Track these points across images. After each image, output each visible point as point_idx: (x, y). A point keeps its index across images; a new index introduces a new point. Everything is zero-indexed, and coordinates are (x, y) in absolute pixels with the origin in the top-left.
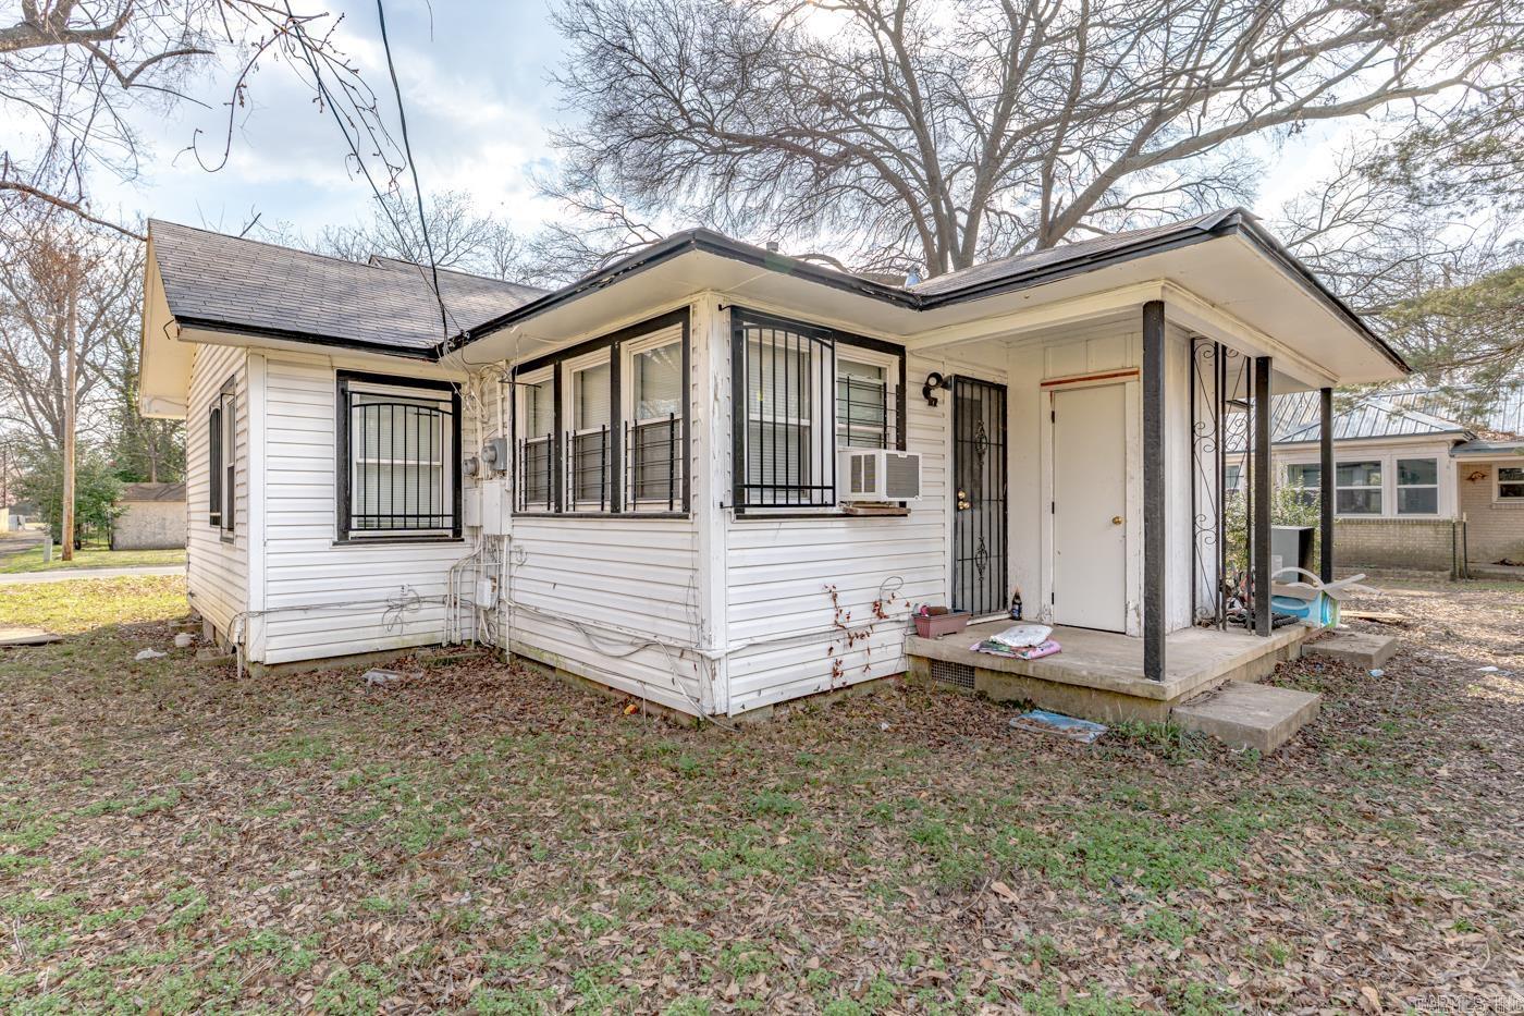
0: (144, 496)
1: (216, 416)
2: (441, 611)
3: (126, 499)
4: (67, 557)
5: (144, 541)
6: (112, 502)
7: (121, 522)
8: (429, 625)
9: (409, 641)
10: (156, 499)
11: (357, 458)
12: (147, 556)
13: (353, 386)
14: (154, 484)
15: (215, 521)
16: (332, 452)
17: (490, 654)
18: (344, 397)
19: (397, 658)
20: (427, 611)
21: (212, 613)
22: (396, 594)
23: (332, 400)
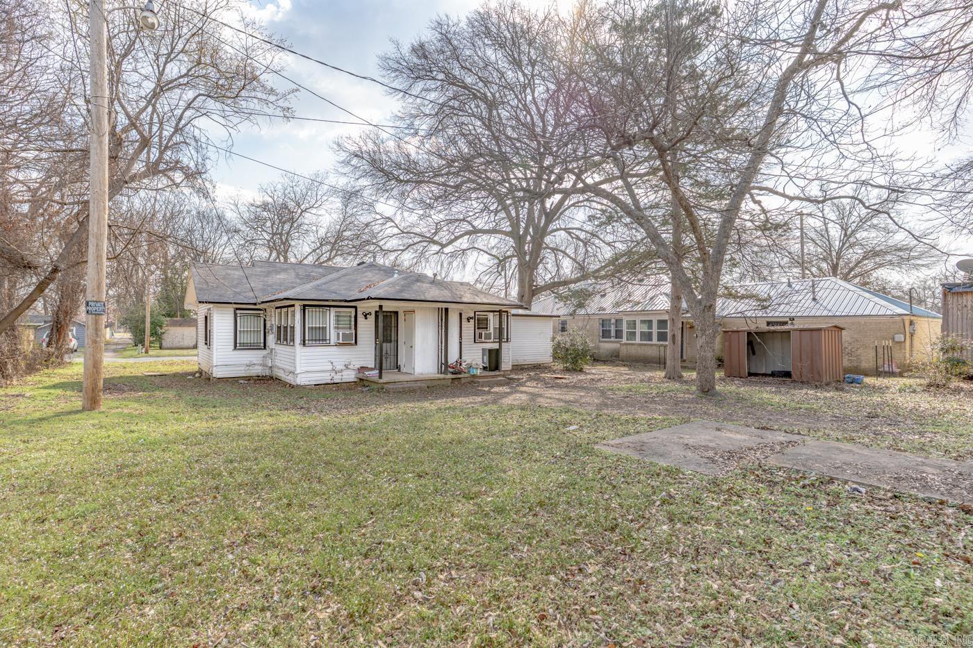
0: (175, 324)
1: (206, 317)
2: (260, 367)
3: (167, 325)
4: (147, 352)
5: (175, 345)
6: (161, 327)
7: (164, 336)
8: (257, 371)
9: (252, 375)
10: (180, 326)
11: (238, 329)
12: (178, 352)
13: (238, 312)
14: (179, 318)
15: (206, 344)
16: (233, 328)
17: (272, 378)
18: (235, 315)
19: (248, 378)
20: (256, 367)
21: (205, 369)
22: (248, 362)
23: (233, 315)
